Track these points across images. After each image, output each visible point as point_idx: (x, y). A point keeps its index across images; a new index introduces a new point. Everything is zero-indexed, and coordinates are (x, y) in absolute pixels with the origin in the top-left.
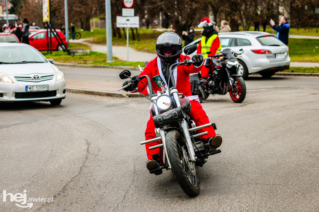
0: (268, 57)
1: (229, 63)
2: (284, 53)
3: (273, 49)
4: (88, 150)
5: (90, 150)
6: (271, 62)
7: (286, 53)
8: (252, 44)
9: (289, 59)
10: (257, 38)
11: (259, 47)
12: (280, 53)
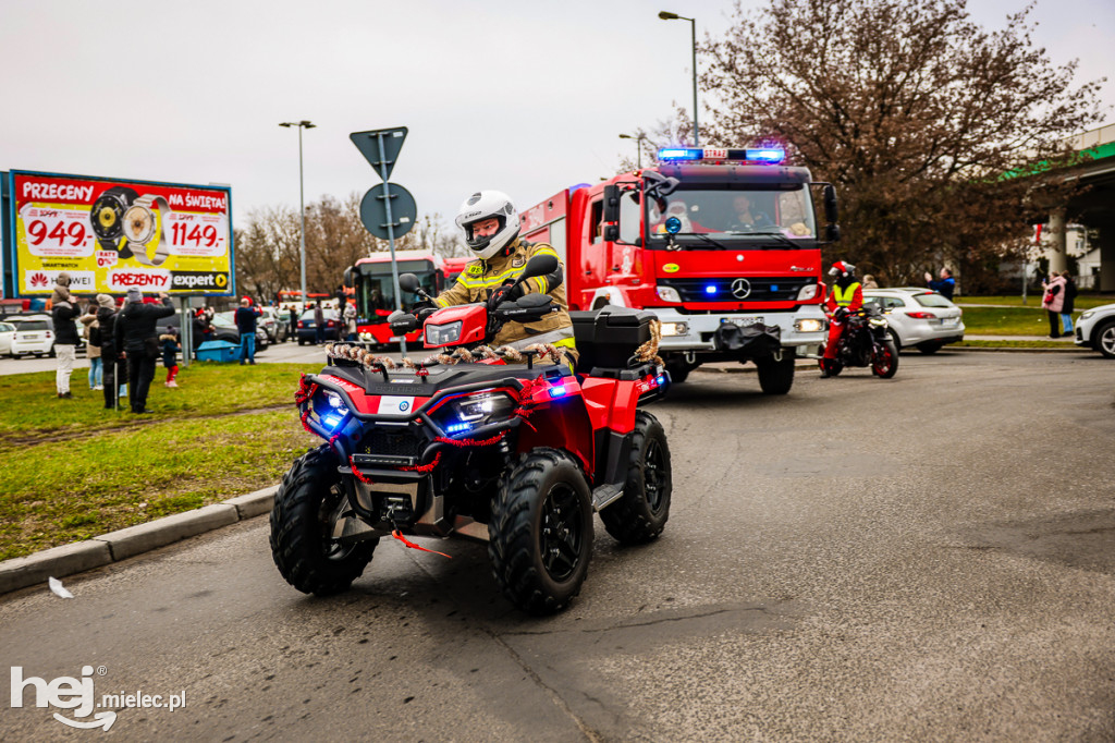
0: (931, 323)
1: (873, 321)
2: (954, 318)
3: (938, 312)
4: (672, 425)
5: (676, 425)
6: (935, 330)
7: (958, 319)
8: (906, 304)
9: (962, 327)
10: (914, 296)
11: (917, 309)
12: (949, 318)
